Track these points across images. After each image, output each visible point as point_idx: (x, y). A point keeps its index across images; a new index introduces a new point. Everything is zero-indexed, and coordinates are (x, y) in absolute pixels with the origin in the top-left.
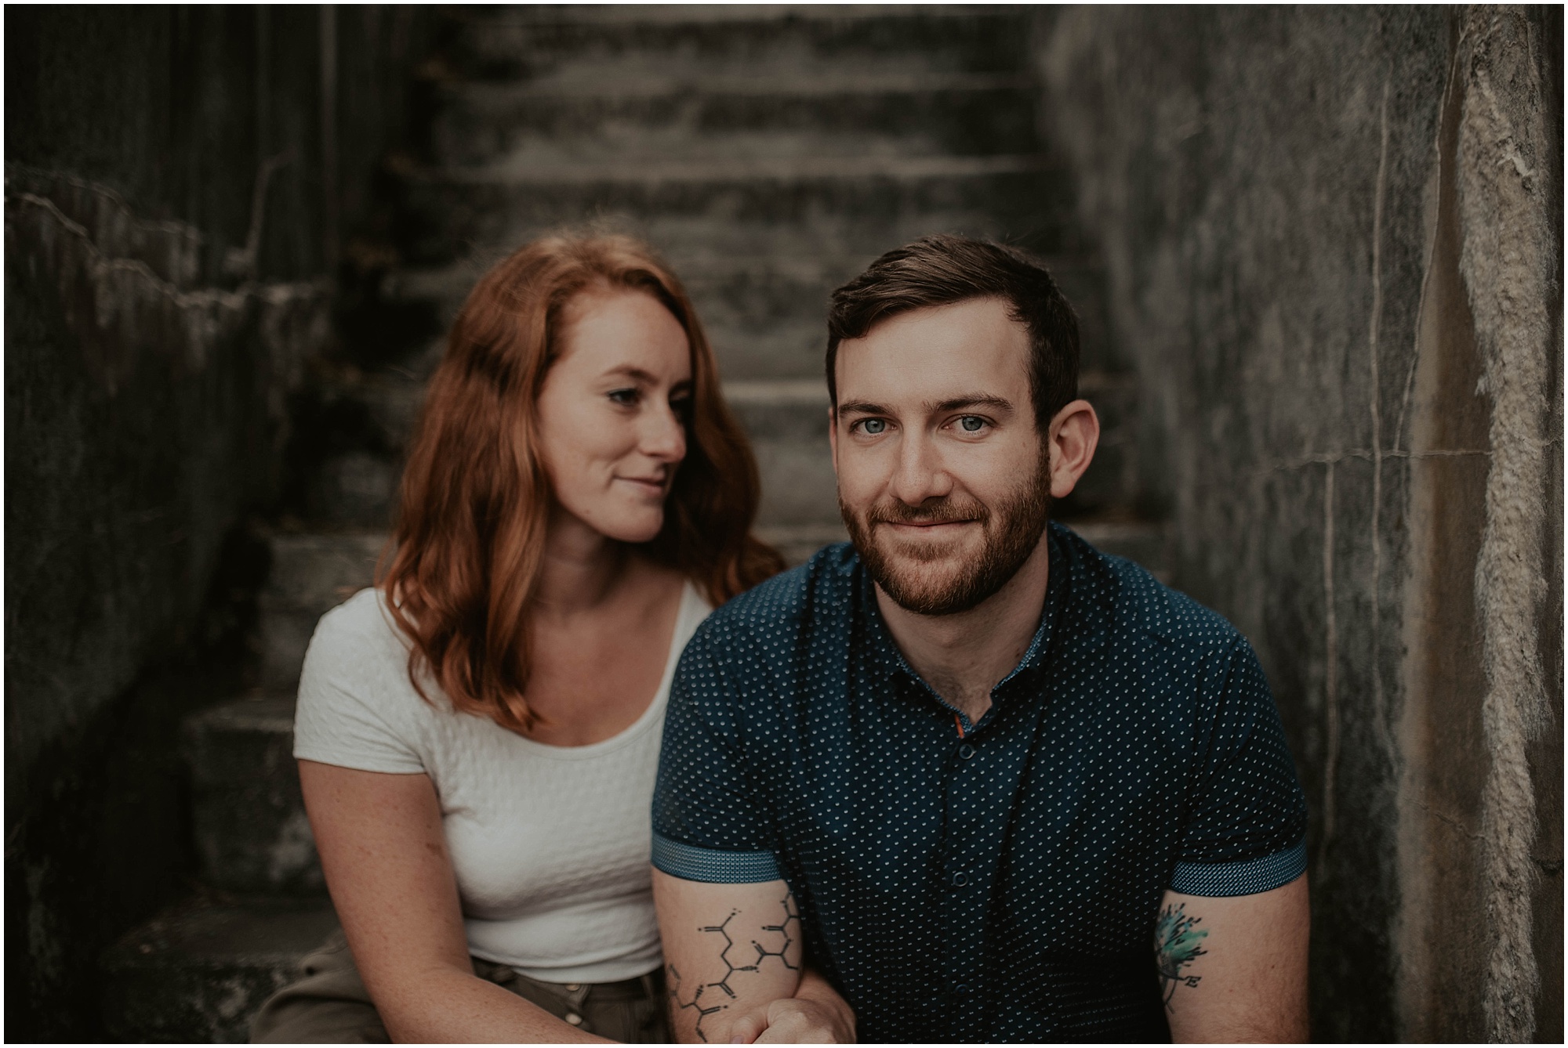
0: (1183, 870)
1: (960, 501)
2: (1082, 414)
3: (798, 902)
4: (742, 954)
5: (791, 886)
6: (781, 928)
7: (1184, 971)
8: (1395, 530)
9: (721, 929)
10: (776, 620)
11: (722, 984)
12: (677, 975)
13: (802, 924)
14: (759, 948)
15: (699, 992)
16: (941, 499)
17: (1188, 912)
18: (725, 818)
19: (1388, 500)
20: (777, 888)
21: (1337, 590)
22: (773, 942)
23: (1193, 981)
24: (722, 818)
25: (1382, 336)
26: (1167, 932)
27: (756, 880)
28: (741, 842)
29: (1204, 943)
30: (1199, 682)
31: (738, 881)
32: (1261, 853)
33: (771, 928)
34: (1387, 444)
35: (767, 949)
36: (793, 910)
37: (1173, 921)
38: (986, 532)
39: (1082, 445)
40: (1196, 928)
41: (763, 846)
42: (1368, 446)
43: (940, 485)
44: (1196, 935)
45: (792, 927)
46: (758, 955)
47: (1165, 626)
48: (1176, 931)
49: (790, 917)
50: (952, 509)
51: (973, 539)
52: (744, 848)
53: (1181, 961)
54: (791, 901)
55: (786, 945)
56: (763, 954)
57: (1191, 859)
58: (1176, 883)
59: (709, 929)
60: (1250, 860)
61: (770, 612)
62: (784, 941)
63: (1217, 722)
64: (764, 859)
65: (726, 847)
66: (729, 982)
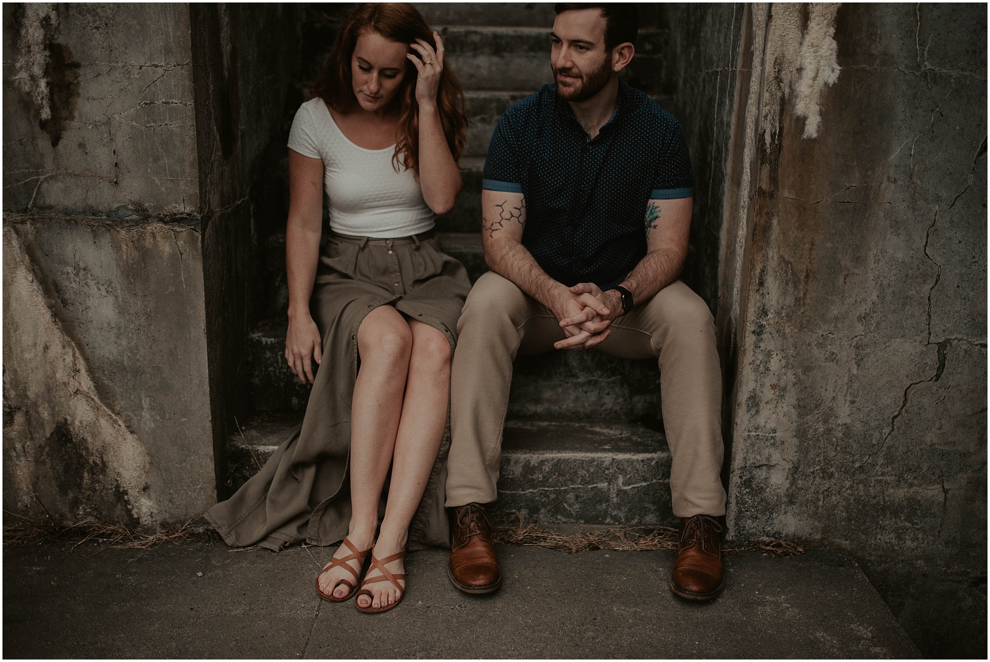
0: (655, 192)
1: (575, 70)
2: (629, 47)
3: (526, 202)
4: (506, 215)
5: (525, 196)
6: (519, 209)
7: (653, 224)
8: (732, 95)
9: (501, 206)
10: (529, 106)
11: (499, 223)
12: (486, 220)
13: (526, 209)
14: (511, 214)
15: (492, 225)
16: (570, 69)
17: (655, 205)
18: (506, 171)
19: (731, 86)
20: (521, 195)
21: (718, 118)
22: (516, 213)
23: (655, 227)
24: (505, 171)
25: (734, 27)
26: (648, 212)
27: (513, 192)
28: (510, 179)
29: (659, 214)
30: (666, 130)
31: (508, 191)
32: (679, 187)
33: (516, 208)
34: (732, 66)
35: (514, 215)
36: (524, 205)
37: (650, 209)
38: (582, 82)
39: (628, 57)
40: (658, 209)
41: (517, 181)
42: (728, 66)
43: (569, 64)
44: (657, 212)
45: (523, 210)
46: (510, 216)
47: (658, 113)
48: (651, 211)
49: (523, 206)
50: (572, 73)
51: (578, 83)
52: (511, 181)
53: (652, 221)
54: (524, 201)
55: (520, 215)
56: (512, 216)
57: (658, 188)
58: (652, 197)
59: (497, 206)
60: (675, 188)
61: (527, 103)
62: (519, 214)
63: (670, 143)
64: (518, 185)
65: (505, 180)
66: (501, 222)
